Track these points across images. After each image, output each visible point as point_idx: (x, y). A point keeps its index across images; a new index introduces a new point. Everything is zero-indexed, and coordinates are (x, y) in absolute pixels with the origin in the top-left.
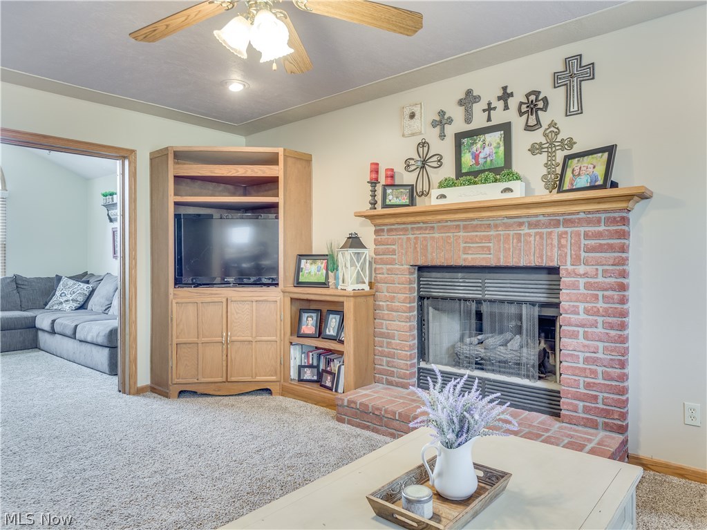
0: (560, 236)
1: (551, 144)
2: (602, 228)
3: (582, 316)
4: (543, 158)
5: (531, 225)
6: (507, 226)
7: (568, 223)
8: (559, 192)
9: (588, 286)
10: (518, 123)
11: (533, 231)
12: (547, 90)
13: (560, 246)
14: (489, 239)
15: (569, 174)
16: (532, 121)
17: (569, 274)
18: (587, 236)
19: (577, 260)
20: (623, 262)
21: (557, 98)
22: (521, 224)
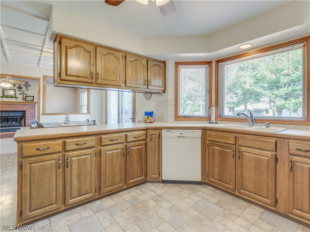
0: (26, 107)
1: (23, 94)
2: (32, 106)
3: (29, 117)
4: (22, 95)
5: (20, 105)
6: (16, 105)
7: (27, 105)
8: (25, 101)
9: (30, 113)
10: (17, 90)
11: (21, 106)
12: (22, 86)
13: (26, 108)
14: (12, 106)
15: (27, 98)
16: (20, 90)
17: (27, 112)
18: (30, 107)
19: (28, 110)
20: (35, 110)
21: (24, 88)
22: (19, 105)
